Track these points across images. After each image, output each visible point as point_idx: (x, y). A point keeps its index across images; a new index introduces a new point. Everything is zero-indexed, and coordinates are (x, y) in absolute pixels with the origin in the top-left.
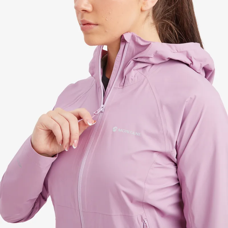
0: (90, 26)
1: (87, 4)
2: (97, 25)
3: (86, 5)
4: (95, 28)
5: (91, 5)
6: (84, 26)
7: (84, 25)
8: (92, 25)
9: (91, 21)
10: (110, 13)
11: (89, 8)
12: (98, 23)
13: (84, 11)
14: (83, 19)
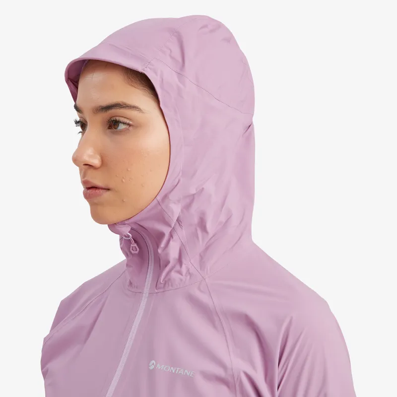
0: (97, 191)
1: (91, 154)
2: (108, 189)
3: (90, 156)
4: (106, 195)
5: (99, 157)
6: (88, 191)
7: (89, 188)
8: (101, 191)
9: (98, 182)
10: (129, 170)
11: (96, 162)
12: (110, 186)
13: (87, 166)
14: (86, 179)
